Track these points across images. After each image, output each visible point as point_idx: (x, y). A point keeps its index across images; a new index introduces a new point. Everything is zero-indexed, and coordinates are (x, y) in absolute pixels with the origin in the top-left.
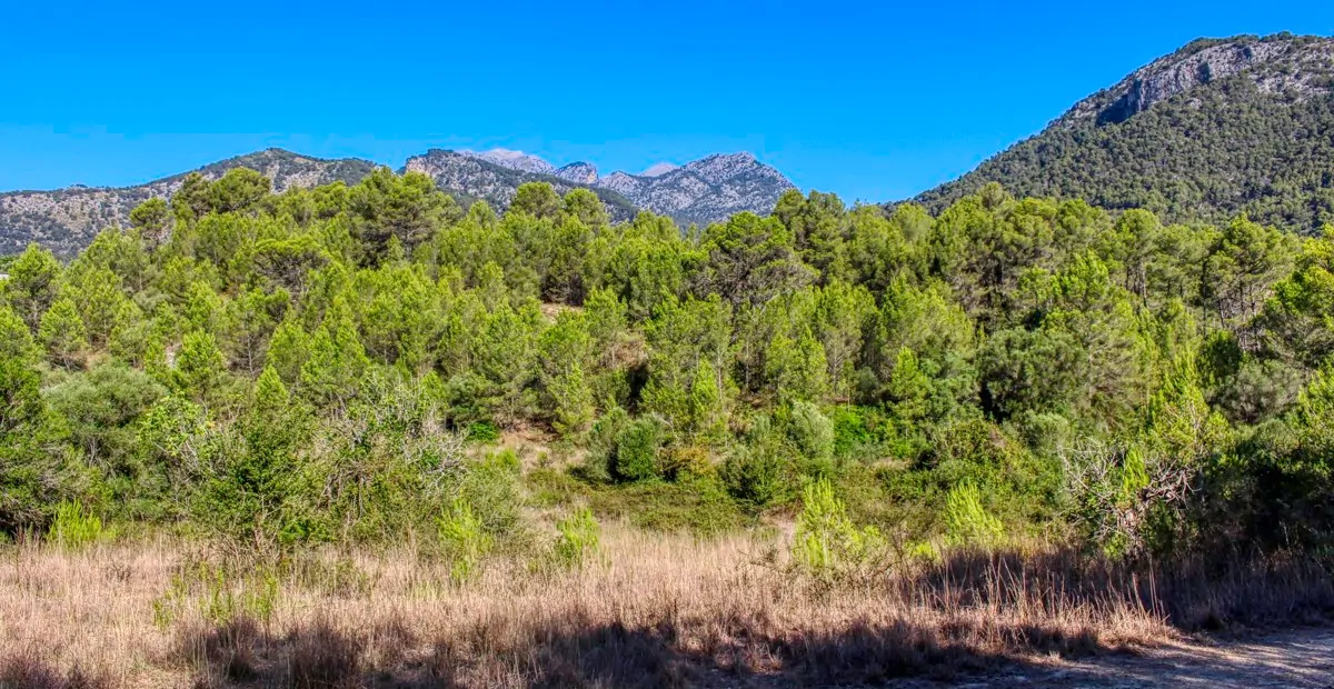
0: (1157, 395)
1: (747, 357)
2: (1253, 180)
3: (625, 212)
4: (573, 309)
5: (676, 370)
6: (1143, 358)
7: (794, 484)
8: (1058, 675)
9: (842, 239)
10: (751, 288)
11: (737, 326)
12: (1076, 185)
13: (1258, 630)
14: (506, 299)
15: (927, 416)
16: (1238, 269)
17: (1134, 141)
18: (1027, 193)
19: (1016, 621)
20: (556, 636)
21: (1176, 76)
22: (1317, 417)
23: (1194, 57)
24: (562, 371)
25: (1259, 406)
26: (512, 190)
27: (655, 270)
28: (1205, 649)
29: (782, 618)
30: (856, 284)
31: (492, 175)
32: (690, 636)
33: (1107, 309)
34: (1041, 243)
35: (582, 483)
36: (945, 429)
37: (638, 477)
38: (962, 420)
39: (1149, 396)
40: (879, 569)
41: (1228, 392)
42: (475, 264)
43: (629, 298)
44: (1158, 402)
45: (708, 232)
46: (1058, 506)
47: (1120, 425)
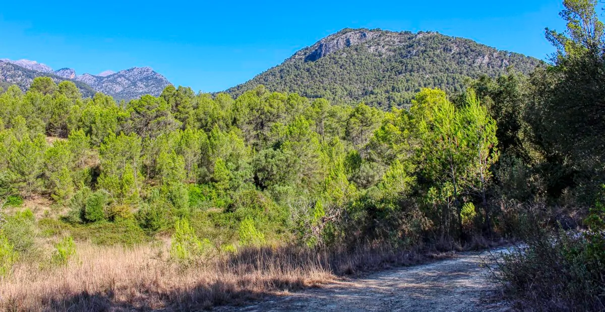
0: (328, 177)
1: (148, 163)
2: (366, 88)
3: (89, 93)
4: (62, 140)
5: (115, 168)
6: (322, 161)
7: (171, 221)
8: (287, 299)
9: (192, 108)
10: (150, 130)
11: (144, 148)
12: (295, 87)
13: (367, 273)
14: (27, 135)
15: (231, 188)
16: (361, 124)
17: (320, 69)
18: (275, 90)
19: (270, 277)
20: (53, 301)
21: (337, 43)
22: (390, 185)
23: (344, 36)
24: (57, 170)
25: (368, 181)
26: (31, 80)
27: (103, 121)
28: (347, 283)
29: (165, 283)
30: (199, 129)
31: (20, 72)
32: (121, 295)
33: (308, 141)
34: (280, 112)
35: (67, 224)
36: (239, 194)
37: (95, 220)
38: (246, 189)
39: (325, 178)
40: (210, 258)
41: (356, 175)
42: (10, 117)
43: (91, 134)
44: (328, 180)
45: (130, 104)
46: (287, 226)
47: (313, 190)
